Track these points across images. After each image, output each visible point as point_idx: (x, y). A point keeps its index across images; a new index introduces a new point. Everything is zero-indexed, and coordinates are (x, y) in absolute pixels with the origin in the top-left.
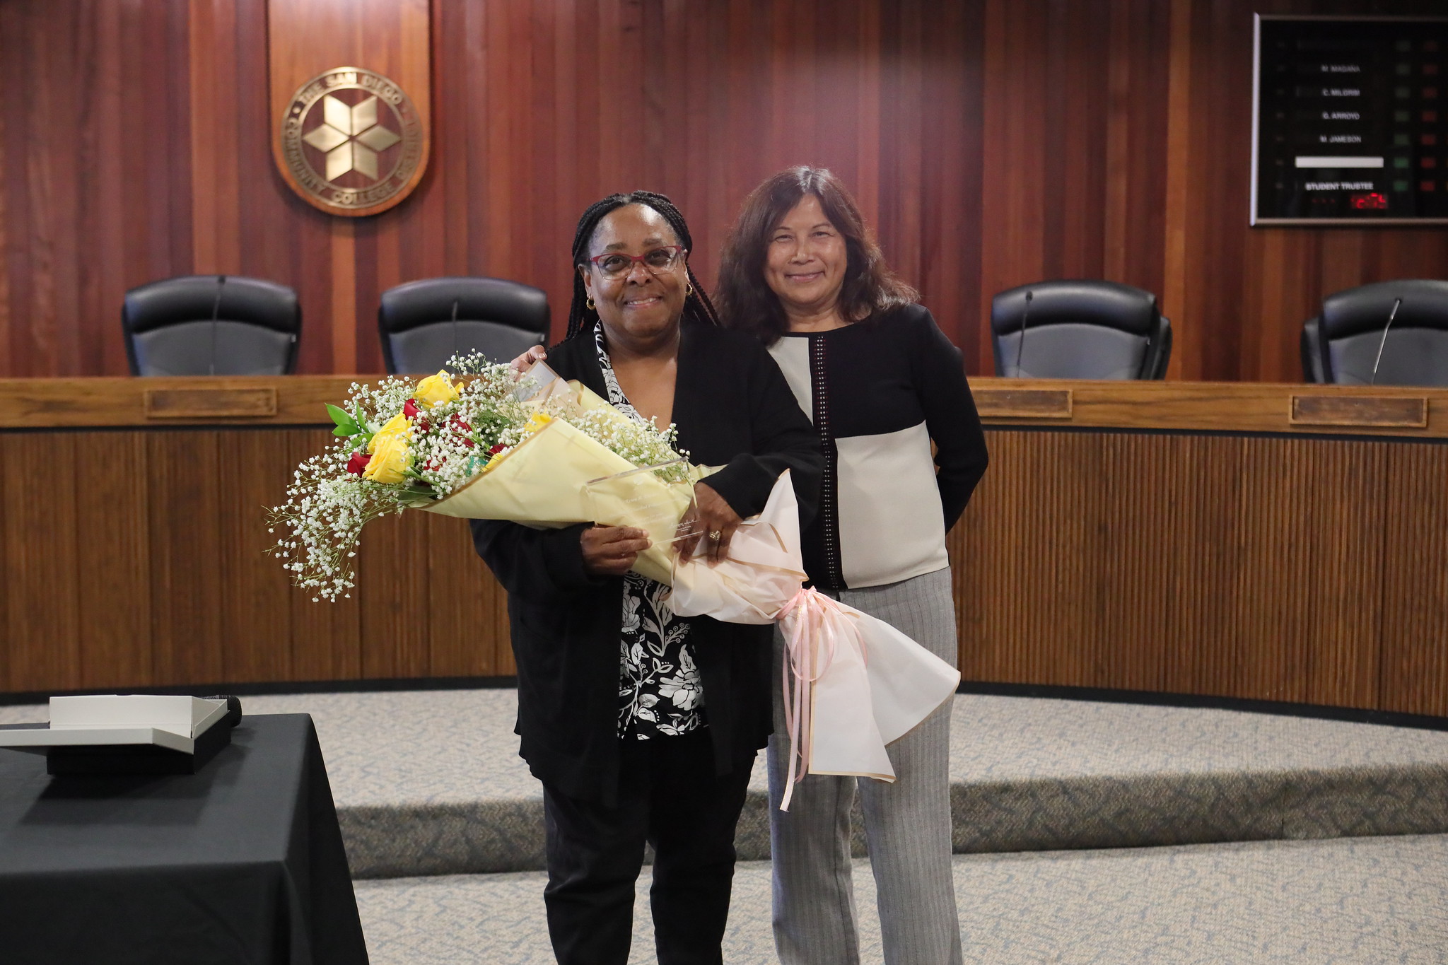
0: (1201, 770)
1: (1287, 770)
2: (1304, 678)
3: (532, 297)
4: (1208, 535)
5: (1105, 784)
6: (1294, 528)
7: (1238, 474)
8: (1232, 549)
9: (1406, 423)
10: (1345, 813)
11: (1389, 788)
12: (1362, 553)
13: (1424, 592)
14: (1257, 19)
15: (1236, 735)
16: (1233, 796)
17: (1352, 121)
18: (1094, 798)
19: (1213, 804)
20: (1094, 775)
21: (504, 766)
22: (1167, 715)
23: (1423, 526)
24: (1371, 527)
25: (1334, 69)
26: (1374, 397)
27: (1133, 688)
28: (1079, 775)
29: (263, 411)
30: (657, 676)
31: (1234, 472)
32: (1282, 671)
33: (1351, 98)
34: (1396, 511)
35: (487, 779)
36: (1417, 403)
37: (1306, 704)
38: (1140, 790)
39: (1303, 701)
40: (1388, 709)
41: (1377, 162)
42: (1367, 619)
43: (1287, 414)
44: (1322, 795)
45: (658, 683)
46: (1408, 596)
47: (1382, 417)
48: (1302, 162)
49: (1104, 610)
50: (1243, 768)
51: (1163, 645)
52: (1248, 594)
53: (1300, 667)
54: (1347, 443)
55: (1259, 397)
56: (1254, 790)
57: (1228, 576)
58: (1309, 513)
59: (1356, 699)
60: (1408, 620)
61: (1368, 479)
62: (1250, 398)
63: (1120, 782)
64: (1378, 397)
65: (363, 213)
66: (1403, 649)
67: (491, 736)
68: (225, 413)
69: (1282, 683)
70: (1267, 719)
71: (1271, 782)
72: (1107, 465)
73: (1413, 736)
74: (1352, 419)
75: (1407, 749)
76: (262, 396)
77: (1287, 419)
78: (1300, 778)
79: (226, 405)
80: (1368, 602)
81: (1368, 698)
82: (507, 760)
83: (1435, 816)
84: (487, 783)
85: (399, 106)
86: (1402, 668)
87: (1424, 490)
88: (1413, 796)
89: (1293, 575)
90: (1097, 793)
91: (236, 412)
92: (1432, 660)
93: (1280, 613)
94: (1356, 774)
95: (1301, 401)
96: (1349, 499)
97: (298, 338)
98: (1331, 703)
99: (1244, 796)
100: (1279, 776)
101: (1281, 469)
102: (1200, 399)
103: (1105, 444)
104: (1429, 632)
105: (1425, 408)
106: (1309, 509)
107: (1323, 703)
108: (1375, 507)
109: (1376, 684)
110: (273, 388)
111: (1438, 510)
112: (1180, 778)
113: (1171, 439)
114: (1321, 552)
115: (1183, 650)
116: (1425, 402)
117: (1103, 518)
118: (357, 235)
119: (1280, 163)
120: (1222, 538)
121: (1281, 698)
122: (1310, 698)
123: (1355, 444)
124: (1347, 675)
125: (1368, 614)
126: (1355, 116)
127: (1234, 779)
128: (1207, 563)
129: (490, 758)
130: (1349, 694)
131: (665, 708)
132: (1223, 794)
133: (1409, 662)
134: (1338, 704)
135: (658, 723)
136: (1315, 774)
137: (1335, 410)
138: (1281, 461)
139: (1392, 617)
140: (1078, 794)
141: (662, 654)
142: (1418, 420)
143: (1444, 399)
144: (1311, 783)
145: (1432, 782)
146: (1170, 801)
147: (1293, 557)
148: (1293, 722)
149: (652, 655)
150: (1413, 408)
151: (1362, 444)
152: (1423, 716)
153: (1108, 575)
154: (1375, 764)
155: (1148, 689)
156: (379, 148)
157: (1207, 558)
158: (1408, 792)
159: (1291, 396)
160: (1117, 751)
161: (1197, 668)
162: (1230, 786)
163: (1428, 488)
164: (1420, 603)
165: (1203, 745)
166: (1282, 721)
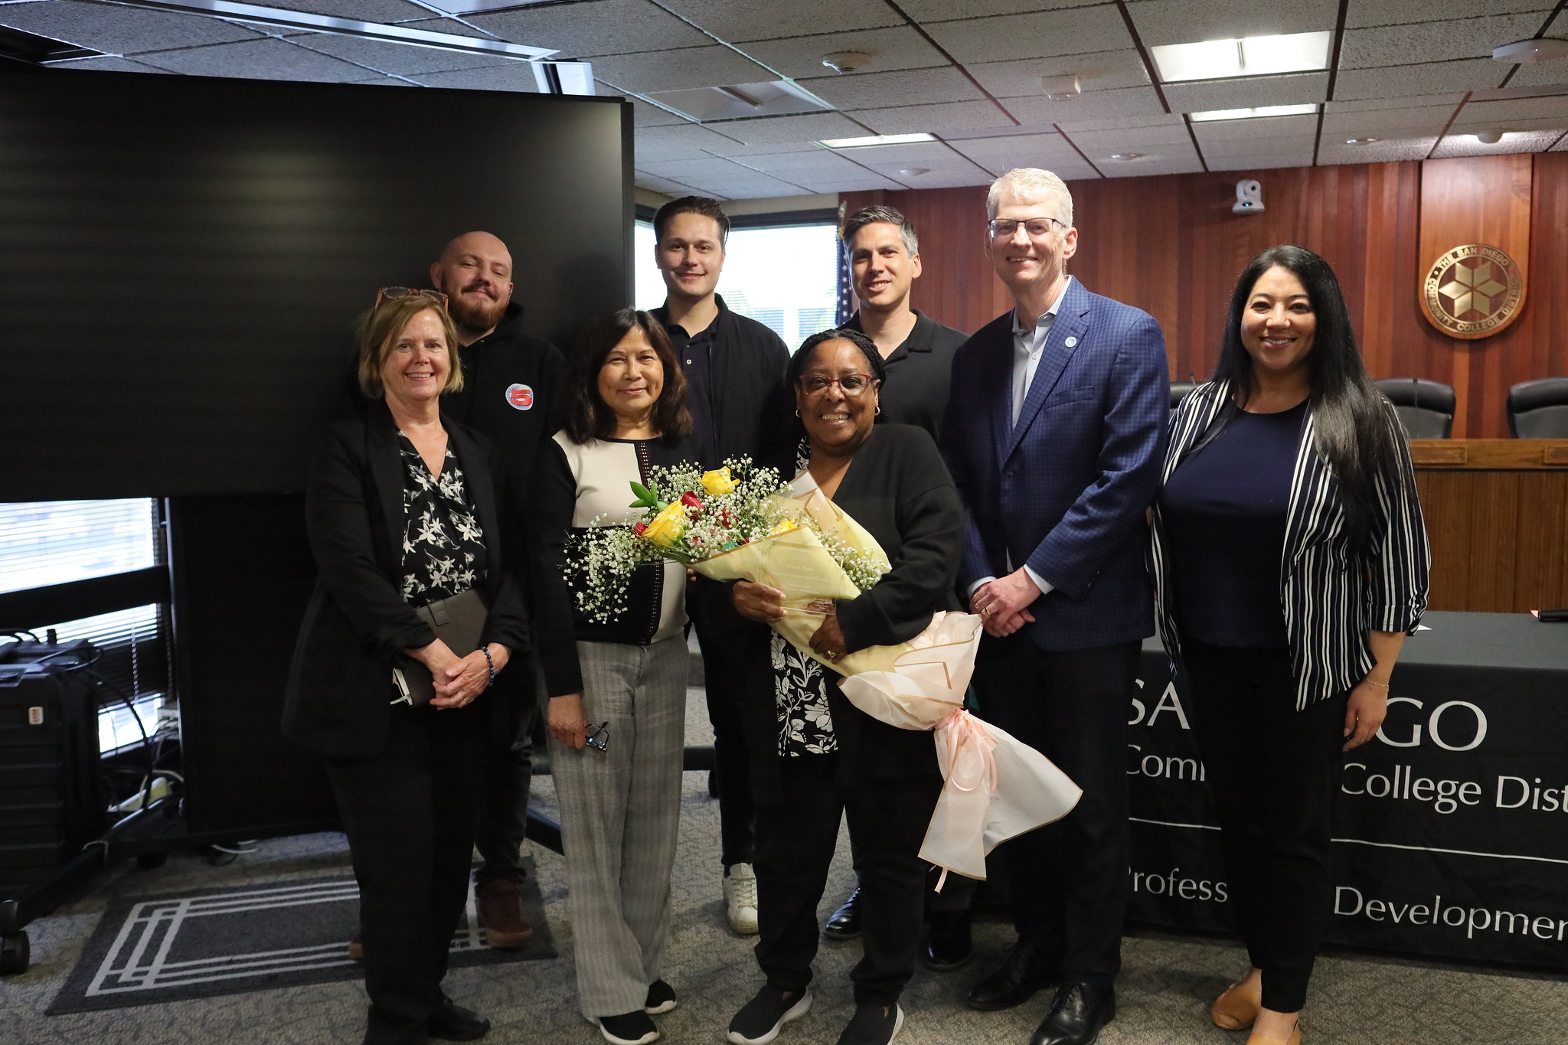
29: (1458, 460)
65: (1477, 337)
68: (1434, 461)
76: (1458, 451)
79: (1435, 457)
85: (1506, 267)
91: (1441, 461)
97: (1453, 417)
110: (1466, 446)
118: (1470, 351)
156: (1491, 295)
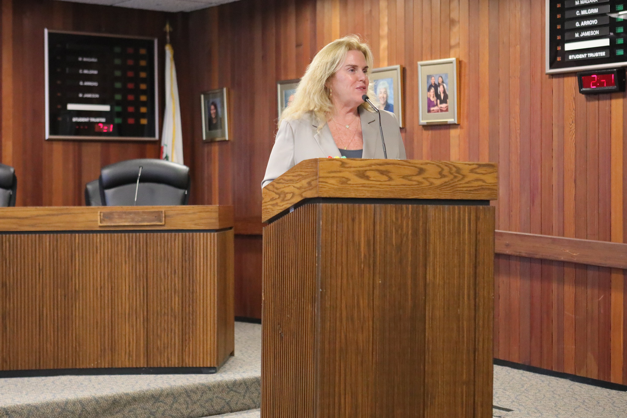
0: (74, 397)
1: (114, 394)
2: (110, 356)
5: (27, 408)
6: (102, 279)
7: (74, 253)
8: (72, 292)
9: (154, 223)
10: (142, 413)
11: (161, 399)
12: (136, 289)
13: (166, 306)
14: (46, 31)
15: (82, 384)
16: (89, 409)
17: (93, 87)
18: (22, 416)
19: (80, 414)
20: (21, 404)
22: (43, 380)
23: (164, 274)
24: (140, 276)
25: (85, 59)
26: (138, 211)
27: (23, 369)
28: (13, 404)
31: (72, 251)
32: (99, 352)
33: (93, 75)
36: (159, 213)
37: (112, 368)
38: (44, 410)
39: (110, 367)
40: (152, 366)
41: (106, 107)
42: (140, 323)
43: (97, 221)
44: (131, 405)
46: (159, 308)
47: (143, 221)
48: (70, 107)
49: (6, 328)
50: (93, 395)
51: (38, 344)
52: (81, 315)
53: (108, 349)
54: (125, 235)
55: (83, 213)
56: (99, 405)
57: (70, 305)
59: (136, 363)
60: (159, 321)
61: (138, 252)
62: (78, 213)
63: (34, 406)
64: (140, 211)
66: (158, 335)
69: (99, 358)
70: (93, 377)
71: (107, 401)
72: (6, 251)
73: (165, 377)
74: (128, 223)
75: (166, 382)
77: (98, 224)
78: (121, 397)
80: (140, 313)
81: (142, 362)
83: (182, 411)
86: (157, 345)
87: (165, 256)
89: (103, 303)
90: (23, 413)
92: (171, 339)
93: (97, 322)
94: (146, 393)
95: (103, 214)
96: (129, 263)
98: (124, 366)
99: (95, 408)
100: (111, 397)
101: (95, 249)
102: (53, 215)
103: (4, 240)
104: (169, 326)
105: (163, 215)
106: (110, 269)
107: (120, 367)
108: (141, 265)
109: (146, 355)
111: (171, 266)
113: (39, 236)
115: (49, 346)
116: (163, 212)
117: (4, 280)
119: (58, 107)
120: (66, 286)
121: (99, 367)
122: (113, 364)
123: (129, 235)
124: (131, 351)
125: (140, 320)
126: (96, 84)
127: (90, 400)
128: (59, 300)
130: (132, 361)
132: (84, 408)
133: (161, 340)
134: (127, 366)
136: (127, 394)
137: (121, 218)
138: (95, 245)
139: (151, 319)
140: (13, 414)
142: (161, 221)
143: (170, 211)
144: (126, 399)
145: (180, 394)
146: (60, 414)
147: (102, 293)
148: (107, 377)
150: (158, 215)
151: (133, 235)
152: (168, 368)
153: (8, 310)
155: (30, 368)
157: (59, 297)
158: (169, 400)
159: (99, 212)
160: (27, 394)
162: (88, 404)
163: (166, 255)
164: (165, 312)
165: (68, 389)
166: (101, 378)
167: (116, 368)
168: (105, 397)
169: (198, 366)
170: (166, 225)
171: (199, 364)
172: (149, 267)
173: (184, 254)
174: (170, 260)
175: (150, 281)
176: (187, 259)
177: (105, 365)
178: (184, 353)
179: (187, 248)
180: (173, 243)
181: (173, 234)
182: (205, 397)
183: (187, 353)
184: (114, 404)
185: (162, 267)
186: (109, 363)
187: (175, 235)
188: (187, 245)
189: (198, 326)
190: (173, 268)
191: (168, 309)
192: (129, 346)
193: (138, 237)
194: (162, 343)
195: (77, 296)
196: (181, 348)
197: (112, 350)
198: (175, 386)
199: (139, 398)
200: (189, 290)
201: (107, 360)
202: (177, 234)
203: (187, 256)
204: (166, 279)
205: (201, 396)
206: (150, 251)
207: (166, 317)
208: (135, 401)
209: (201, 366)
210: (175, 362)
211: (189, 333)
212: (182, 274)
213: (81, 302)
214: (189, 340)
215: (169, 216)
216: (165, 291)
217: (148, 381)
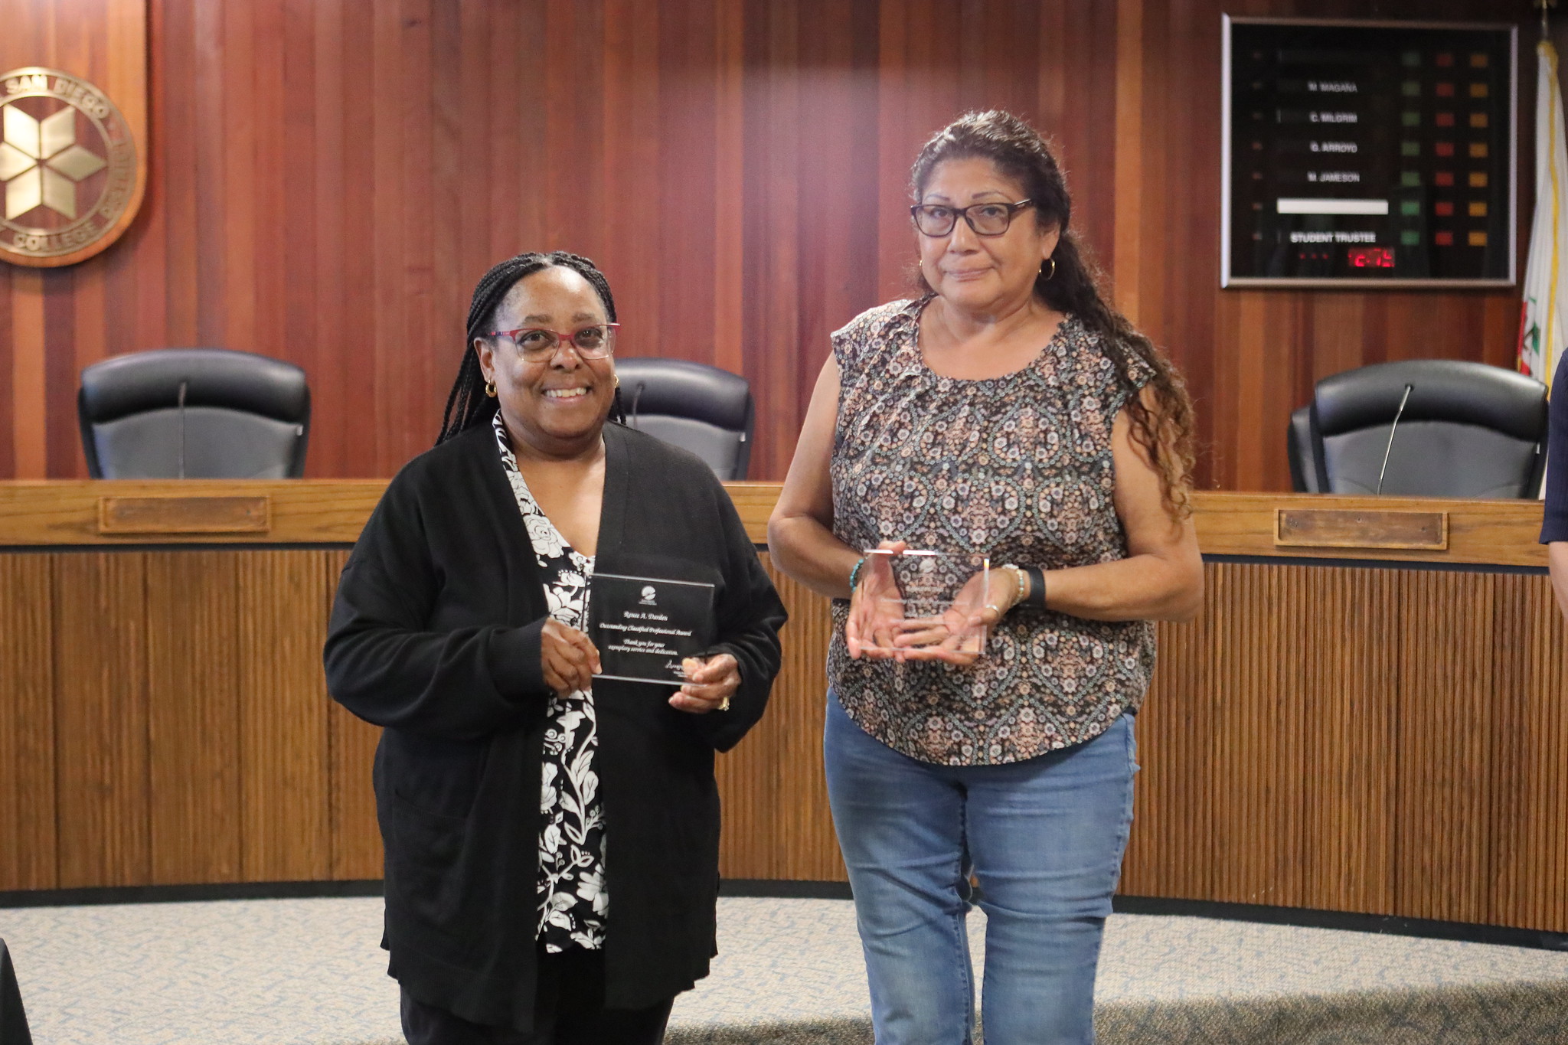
0: (1171, 998)
1: (1280, 996)
2: (1298, 875)
3: (285, 376)
4: (1174, 689)
6: (1283, 680)
7: (1211, 609)
8: (1205, 708)
9: (1421, 545)
11: (1410, 1017)
13: (1448, 762)
14: (1226, 22)
15: (1214, 951)
16: (1212, 1031)
17: (1347, 155)
21: (254, 1004)
22: (1125, 925)
23: (1445, 676)
24: (1380, 678)
25: (1325, 87)
26: (1381, 511)
30: (576, 870)
32: (1272, 866)
33: (1344, 125)
34: (1412, 658)
35: (232, 1022)
36: (1434, 518)
37: (1303, 909)
39: (1299, 905)
40: (1407, 914)
41: (1379, 207)
42: (1378, 800)
43: (1271, 533)
44: (1325, 1028)
45: (577, 879)
46: (1429, 767)
47: (1392, 536)
48: (1287, 206)
50: (1224, 994)
53: (1295, 860)
54: (1348, 570)
55: (1236, 511)
56: (1238, 1023)
57: (1200, 741)
58: (1302, 660)
59: (1365, 901)
60: (1429, 798)
61: (1377, 616)
62: (1225, 512)
64: (1386, 511)
65: (55, 262)
66: (1424, 835)
67: (236, 963)
69: (1272, 881)
70: (1253, 929)
71: (1260, 1012)
73: (1438, 949)
74: (1354, 539)
75: (1431, 967)
77: (1272, 539)
78: (1297, 1005)
80: (1379, 775)
81: (1381, 900)
82: (258, 996)
84: (231, 1027)
85: (105, 121)
86: (1423, 860)
88: (1440, 1027)
89: (1283, 742)
92: (1460, 850)
94: (1368, 1000)
95: (1290, 515)
96: (1352, 642)
98: (1334, 907)
99: (1226, 1030)
100: (1270, 1004)
101: (1267, 603)
104: (1456, 812)
105: (1445, 525)
107: (1325, 908)
108: (1384, 653)
109: (1391, 882)
111: (1464, 656)
112: (1143, 1008)
114: (1318, 710)
115: (1146, 839)
116: (1445, 517)
118: (47, 291)
119: (1258, 206)
120: (1192, 695)
121: (1271, 902)
122: (1308, 900)
123: (1358, 570)
124: (1353, 872)
125: (1378, 793)
126: (1351, 148)
127: (1213, 1008)
128: (1173, 726)
129: (235, 993)
130: (1356, 896)
131: (581, 912)
132: (1198, 1028)
133: (1432, 851)
134: (1343, 909)
135: (574, 931)
136: (1315, 1000)
137: (1331, 526)
138: (1266, 591)
139: (1409, 794)
141: (582, 840)
142: (1437, 540)
143: (1468, 513)
144: (1311, 1011)
145: (1465, 1009)
146: (1132, 1039)
147: (1283, 718)
148: (1287, 931)
149: (570, 842)
150: (1430, 525)
151: (1367, 571)
152: (1451, 923)
154: (1391, 985)
156: (78, 176)
157: (1174, 719)
158: (1433, 1023)
159: (1276, 510)
161: (1163, 862)
162: (1209, 1018)
163: (1451, 629)
164: (1444, 778)
165: (1173, 964)
166: (1271, 931)
167: (1313, 911)
168: (1255, 1000)
169: (1530, 926)
170: (1451, 551)
171: (1534, 921)
172: (1404, 657)
173: (1499, 630)
174: (1460, 642)
175: (1408, 690)
176: (1507, 643)
177: (1285, 900)
178: (1493, 889)
179: (1508, 614)
180: (1470, 600)
181: (1471, 575)
182: (1534, 1022)
183: (1501, 889)
184: (1279, 1021)
185: (1440, 662)
186: (1295, 897)
187: (1476, 578)
188: (1508, 606)
189: (1533, 823)
190: (1468, 661)
191: (1452, 771)
192: (1349, 857)
193: (1376, 578)
194: (1436, 858)
195: (1218, 721)
196: (1484, 874)
197: (1305, 862)
198: (1449, 986)
199: (1349, 1010)
200: (1511, 725)
201: (1290, 885)
202: (1481, 575)
203: (1507, 634)
204: (1450, 692)
205: (1524, 1019)
206: (1409, 616)
207: (1447, 791)
208: (1339, 1018)
209: (1539, 927)
210: (1467, 910)
211: (1508, 837)
212: (1493, 681)
213: (1227, 735)
214: (1508, 857)
215: (1459, 528)
216: (1445, 722)
217: (1386, 961)
